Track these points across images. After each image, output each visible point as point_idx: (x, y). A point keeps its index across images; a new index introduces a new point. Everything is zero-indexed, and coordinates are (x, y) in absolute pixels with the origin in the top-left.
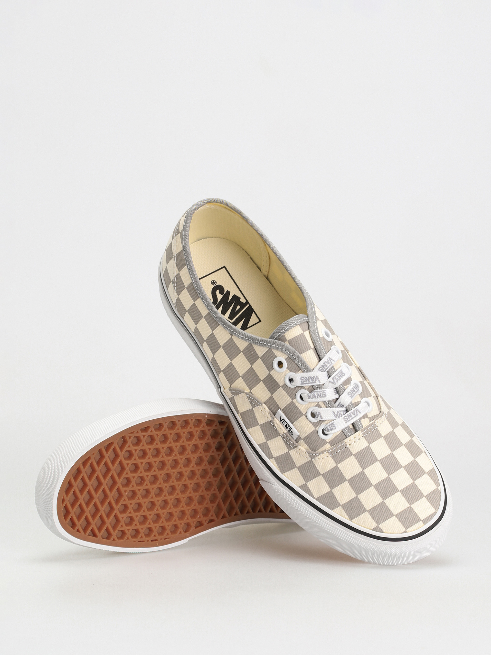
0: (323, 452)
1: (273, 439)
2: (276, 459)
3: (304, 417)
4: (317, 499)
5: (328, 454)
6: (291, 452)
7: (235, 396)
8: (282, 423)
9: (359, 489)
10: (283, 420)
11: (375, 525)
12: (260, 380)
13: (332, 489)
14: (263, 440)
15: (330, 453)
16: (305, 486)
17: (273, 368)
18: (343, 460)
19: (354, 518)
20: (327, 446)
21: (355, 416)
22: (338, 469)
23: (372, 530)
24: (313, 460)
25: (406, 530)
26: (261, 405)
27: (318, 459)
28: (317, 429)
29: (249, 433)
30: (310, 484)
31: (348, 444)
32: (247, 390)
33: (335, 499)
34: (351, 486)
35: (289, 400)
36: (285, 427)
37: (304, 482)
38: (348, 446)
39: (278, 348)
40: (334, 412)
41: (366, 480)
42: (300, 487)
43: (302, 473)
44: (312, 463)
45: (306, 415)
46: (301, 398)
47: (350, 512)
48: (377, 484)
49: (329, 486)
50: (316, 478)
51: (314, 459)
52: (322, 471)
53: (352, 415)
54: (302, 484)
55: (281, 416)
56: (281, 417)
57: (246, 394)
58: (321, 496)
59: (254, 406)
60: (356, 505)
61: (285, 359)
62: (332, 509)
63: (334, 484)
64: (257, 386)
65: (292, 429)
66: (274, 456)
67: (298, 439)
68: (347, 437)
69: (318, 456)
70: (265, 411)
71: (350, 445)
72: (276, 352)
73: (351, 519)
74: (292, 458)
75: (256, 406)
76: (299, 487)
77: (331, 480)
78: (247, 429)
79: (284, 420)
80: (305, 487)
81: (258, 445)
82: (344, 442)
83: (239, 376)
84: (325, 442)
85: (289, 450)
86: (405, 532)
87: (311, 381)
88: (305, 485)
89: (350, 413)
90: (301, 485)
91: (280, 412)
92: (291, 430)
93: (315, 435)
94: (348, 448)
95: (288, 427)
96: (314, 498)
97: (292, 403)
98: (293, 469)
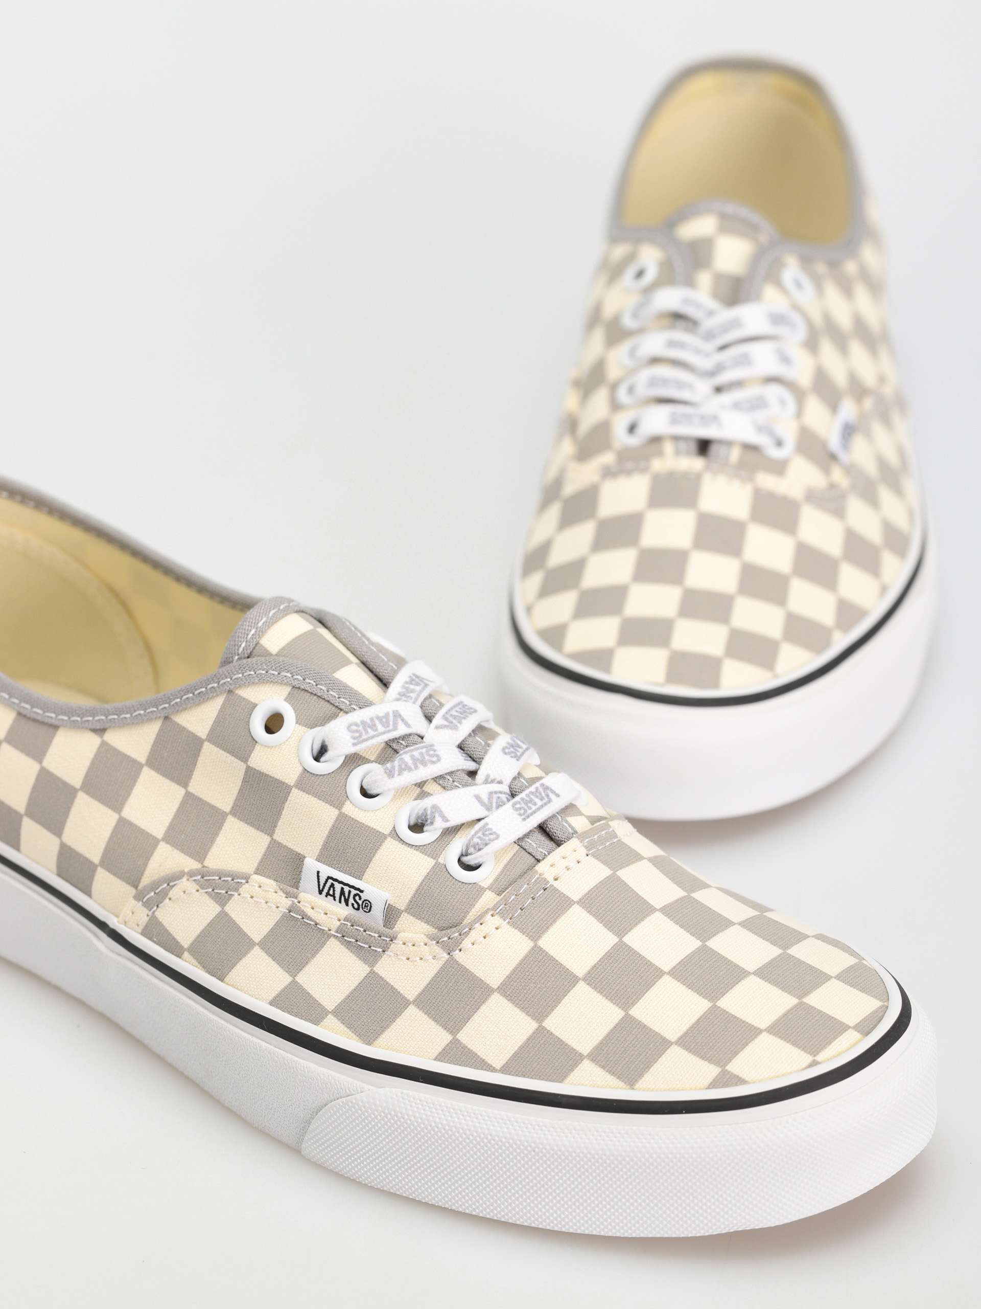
0: (480, 919)
1: (314, 961)
2: (340, 1012)
3: (390, 843)
4: (505, 1070)
5: (497, 920)
6: (379, 969)
7: (158, 906)
8: (328, 894)
9: (626, 993)
10: (330, 881)
11: (713, 1071)
12: (224, 815)
13: (543, 1020)
14: (279, 979)
15: (503, 915)
16: (454, 1045)
17: (256, 742)
18: (549, 923)
19: (641, 1075)
20: (489, 899)
21: (546, 804)
22: (544, 954)
23: (708, 1088)
24: (457, 954)
25: (815, 1058)
26: (247, 882)
27: (470, 945)
28: (441, 860)
29: (232, 986)
30: (469, 1036)
31: (550, 879)
32: (191, 864)
33: (562, 1047)
34: (600, 992)
35: (329, 814)
36: (340, 902)
37: (446, 1038)
38: (552, 882)
39: (255, 675)
40: (477, 797)
41: (640, 962)
42: (440, 1057)
43: (433, 1012)
44: (457, 966)
45: (395, 834)
46: (365, 793)
47: (621, 1066)
48: (677, 967)
49: (529, 1015)
50: (483, 1008)
51: (457, 951)
52: (494, 976)
53: (537, 800)
54: (444, 1044)
55: (318, 872)
56: (318, 876)
57: (191, 874)
58: (515, 1055)
59: (222, 900)
60: (632, 1039)
61: (285, 700)
62: (561, 1079)
63: (544, 1004)
64: (218, 839)
65: (362, 891)
66: (330, 1005)
67: (391, 914)
68: (538, 861)
69: (467, 934)
70: (266, 891)
71: (556, 880)
72: (248, 693)
73: (631, 1083)
74: (387, 983)
75: (232, 893)
76: (435, 1059)
77: (531, 996)
78: (222, 980)
79: (332, 878)
80: (457, 1051)
81: (271, 1003)
82: (536, 872)
83: (155, 842)
84: (476, 890)
85: (372, 964)
86: (814, 1064)
87: (380, 728)
88: (455, 1043)
89: (527, 795)
90: (440, 1049)
91: (312, 865)
92: (360, 898)
93: (441, 880)
94: (552, 888)
95: (350, 892)
96: (493, 1070)
97: (342, 819)
98: (400, 1013)
